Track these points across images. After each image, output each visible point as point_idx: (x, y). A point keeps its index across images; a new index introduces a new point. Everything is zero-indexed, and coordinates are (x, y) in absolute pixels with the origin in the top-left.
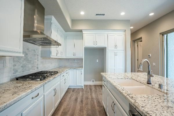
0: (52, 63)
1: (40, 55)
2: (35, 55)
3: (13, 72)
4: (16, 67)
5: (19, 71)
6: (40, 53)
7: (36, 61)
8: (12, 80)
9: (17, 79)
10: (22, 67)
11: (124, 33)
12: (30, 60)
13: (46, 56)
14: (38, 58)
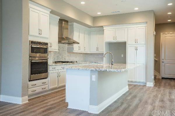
0: (76, 57)
1: (66, 51)
2: (63, 50)
3: (54, 59)
4: (55, 57)
5: (56, 59)
6: (66, 49)
7: (64, 54)
8: (53, 63)
9: (55, 62)
10: (57, 57)
11: (146, 25)
12: (61, 53)
13: (70, 51)
14: (65, 52)
